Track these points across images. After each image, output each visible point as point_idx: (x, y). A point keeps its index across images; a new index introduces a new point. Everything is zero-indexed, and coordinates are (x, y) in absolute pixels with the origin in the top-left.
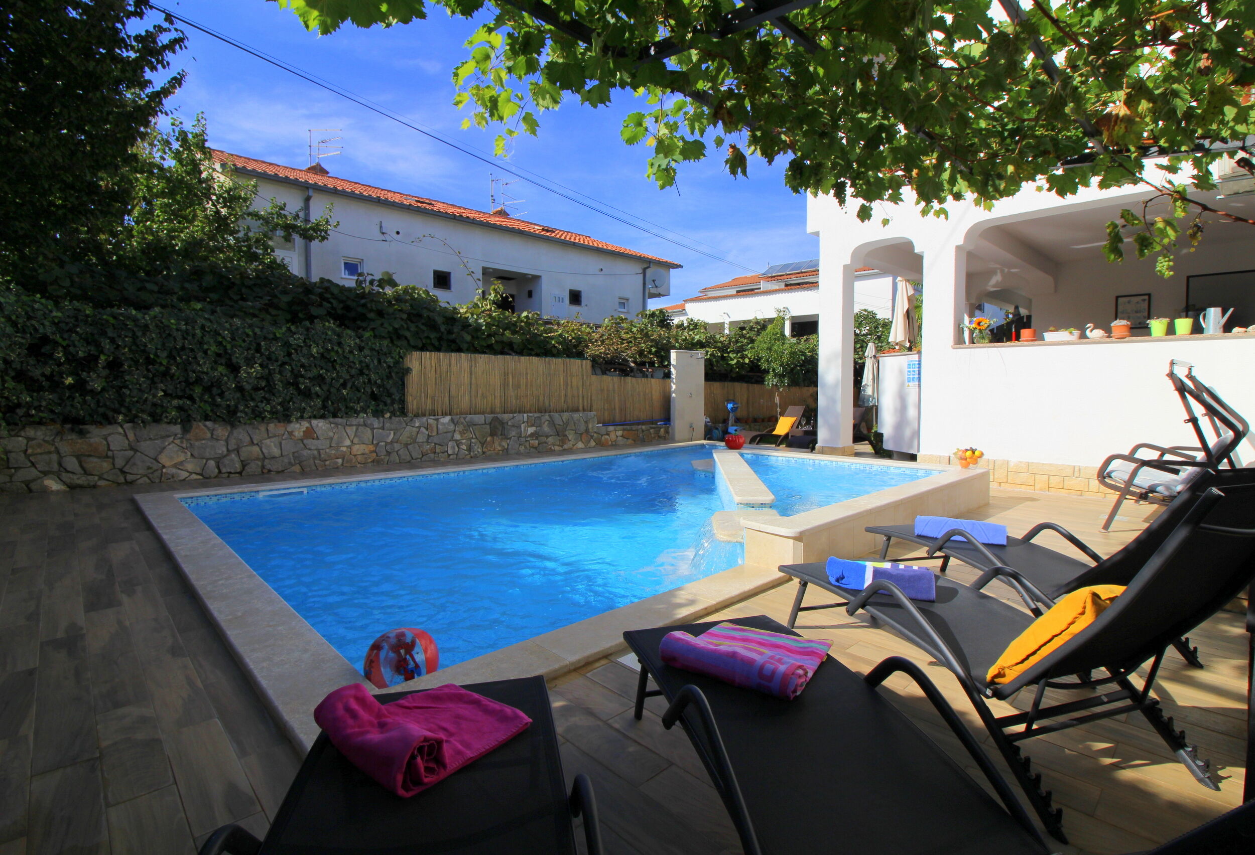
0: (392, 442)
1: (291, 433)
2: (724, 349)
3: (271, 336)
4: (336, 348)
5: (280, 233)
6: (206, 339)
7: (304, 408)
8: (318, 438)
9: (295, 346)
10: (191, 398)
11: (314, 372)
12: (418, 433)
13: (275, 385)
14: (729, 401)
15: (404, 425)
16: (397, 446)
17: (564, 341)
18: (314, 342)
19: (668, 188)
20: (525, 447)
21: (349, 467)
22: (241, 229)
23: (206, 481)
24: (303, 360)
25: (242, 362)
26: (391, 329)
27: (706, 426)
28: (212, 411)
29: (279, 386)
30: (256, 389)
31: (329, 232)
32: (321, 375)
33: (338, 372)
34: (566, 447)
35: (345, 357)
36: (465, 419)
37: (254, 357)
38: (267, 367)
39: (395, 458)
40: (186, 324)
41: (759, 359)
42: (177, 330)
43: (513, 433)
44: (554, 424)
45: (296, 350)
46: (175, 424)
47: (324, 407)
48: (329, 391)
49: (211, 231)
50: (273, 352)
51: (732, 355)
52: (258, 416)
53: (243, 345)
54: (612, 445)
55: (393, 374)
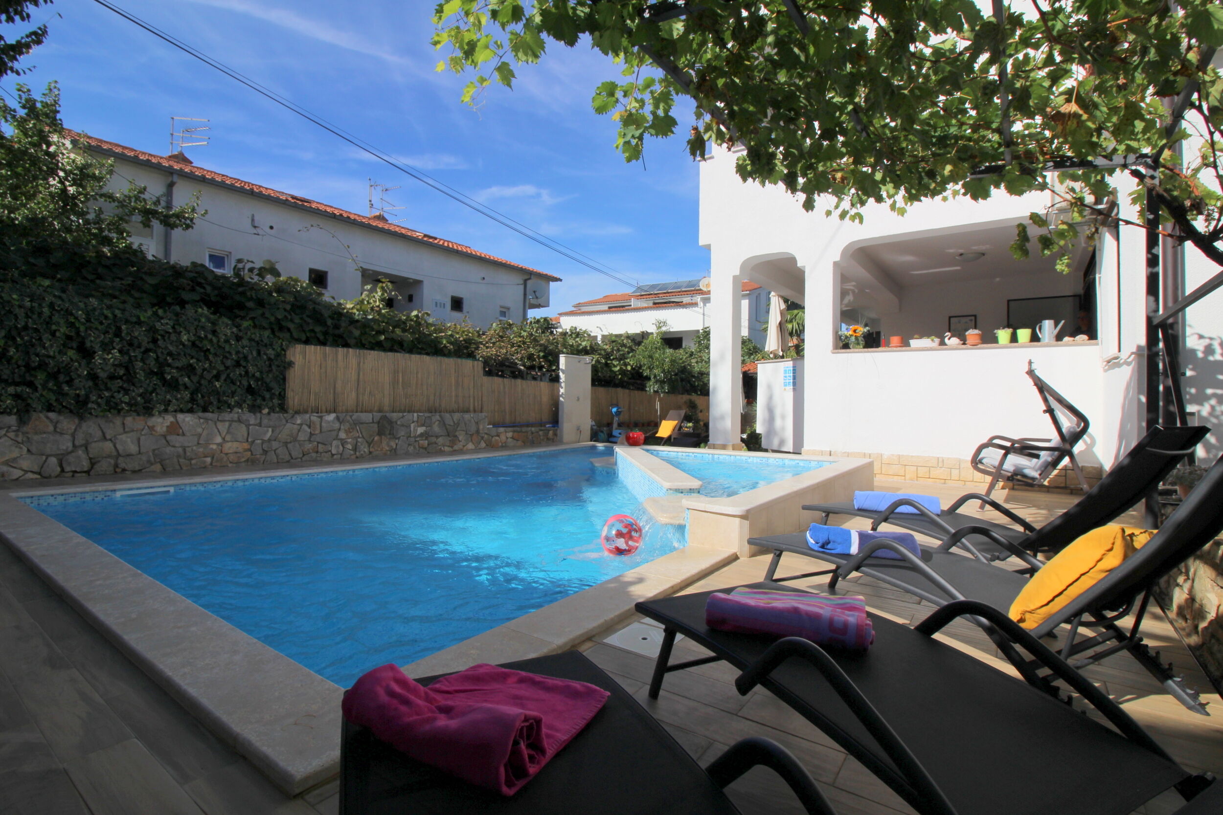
0: (269, 440)
1: (152, 428)
2: (607, 356)
3: (134, 319)
4: (210, 336)
5: (137, 218)
6: (56, 318)
7: (170, 401)
8: (183, 434)
9: (162, 332)
10: (31, 384)
11: (183, 362)
12: (299, 431)
13: (135, 373)
14: (613, 405)
15: (284, 421)
16: (275, 445)
17: (455, 343)
18: (185, 328)
19: (634, 161)
20: (415, 447)
21: (219, 465)
22: (90, 211)
23: (44, 479)
24: (171, 348)
25: (97, 347)
26: (273, 319)
27: (592, 429)
28: (57, 400)
29: (141, 375)
30: (112, 377)
31: (194, 221)
32: (191, 365)
33: (211, 362)
34: (456, 447)
35: (220, 347)
36: (351, 417)
37: (112, 342)
38: (127, 353)
39: (272, 456)
40: (31, 301)
41: (640, 367)
42: (20, 307)
43: (402, 433)
44: (444, 424)
45: (163, 336)
46: (10, 414)
47: (193, 400)
48: (199, 382)
49: (55, 209)
50: (136, 338)
51: (616, 363)
52: (113, 407)
53: (100, 327)
54: (502, 447)
55: (274, 368)
